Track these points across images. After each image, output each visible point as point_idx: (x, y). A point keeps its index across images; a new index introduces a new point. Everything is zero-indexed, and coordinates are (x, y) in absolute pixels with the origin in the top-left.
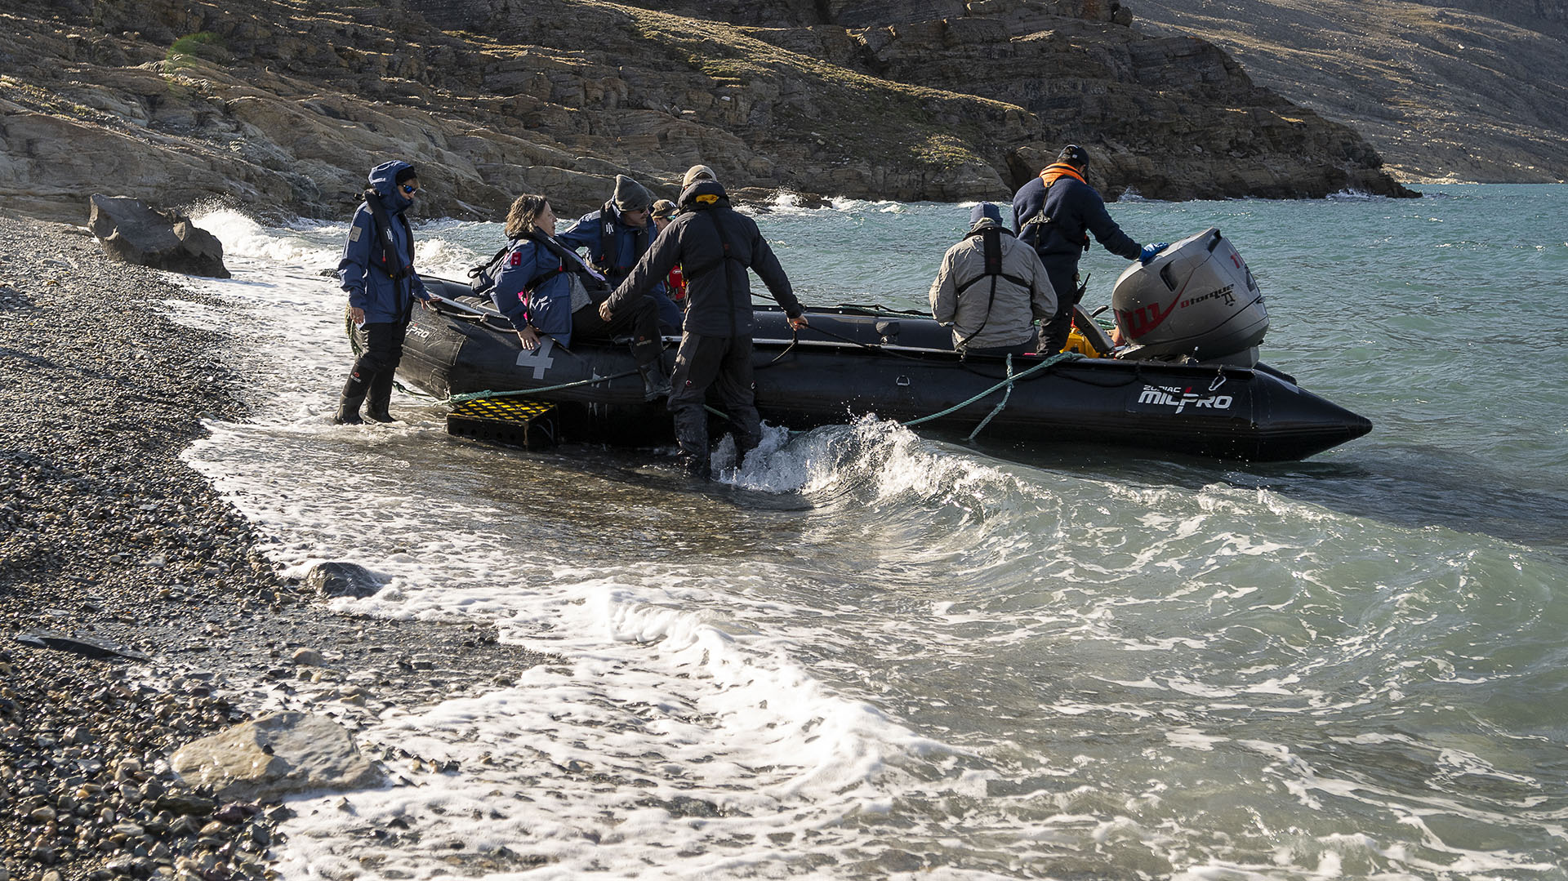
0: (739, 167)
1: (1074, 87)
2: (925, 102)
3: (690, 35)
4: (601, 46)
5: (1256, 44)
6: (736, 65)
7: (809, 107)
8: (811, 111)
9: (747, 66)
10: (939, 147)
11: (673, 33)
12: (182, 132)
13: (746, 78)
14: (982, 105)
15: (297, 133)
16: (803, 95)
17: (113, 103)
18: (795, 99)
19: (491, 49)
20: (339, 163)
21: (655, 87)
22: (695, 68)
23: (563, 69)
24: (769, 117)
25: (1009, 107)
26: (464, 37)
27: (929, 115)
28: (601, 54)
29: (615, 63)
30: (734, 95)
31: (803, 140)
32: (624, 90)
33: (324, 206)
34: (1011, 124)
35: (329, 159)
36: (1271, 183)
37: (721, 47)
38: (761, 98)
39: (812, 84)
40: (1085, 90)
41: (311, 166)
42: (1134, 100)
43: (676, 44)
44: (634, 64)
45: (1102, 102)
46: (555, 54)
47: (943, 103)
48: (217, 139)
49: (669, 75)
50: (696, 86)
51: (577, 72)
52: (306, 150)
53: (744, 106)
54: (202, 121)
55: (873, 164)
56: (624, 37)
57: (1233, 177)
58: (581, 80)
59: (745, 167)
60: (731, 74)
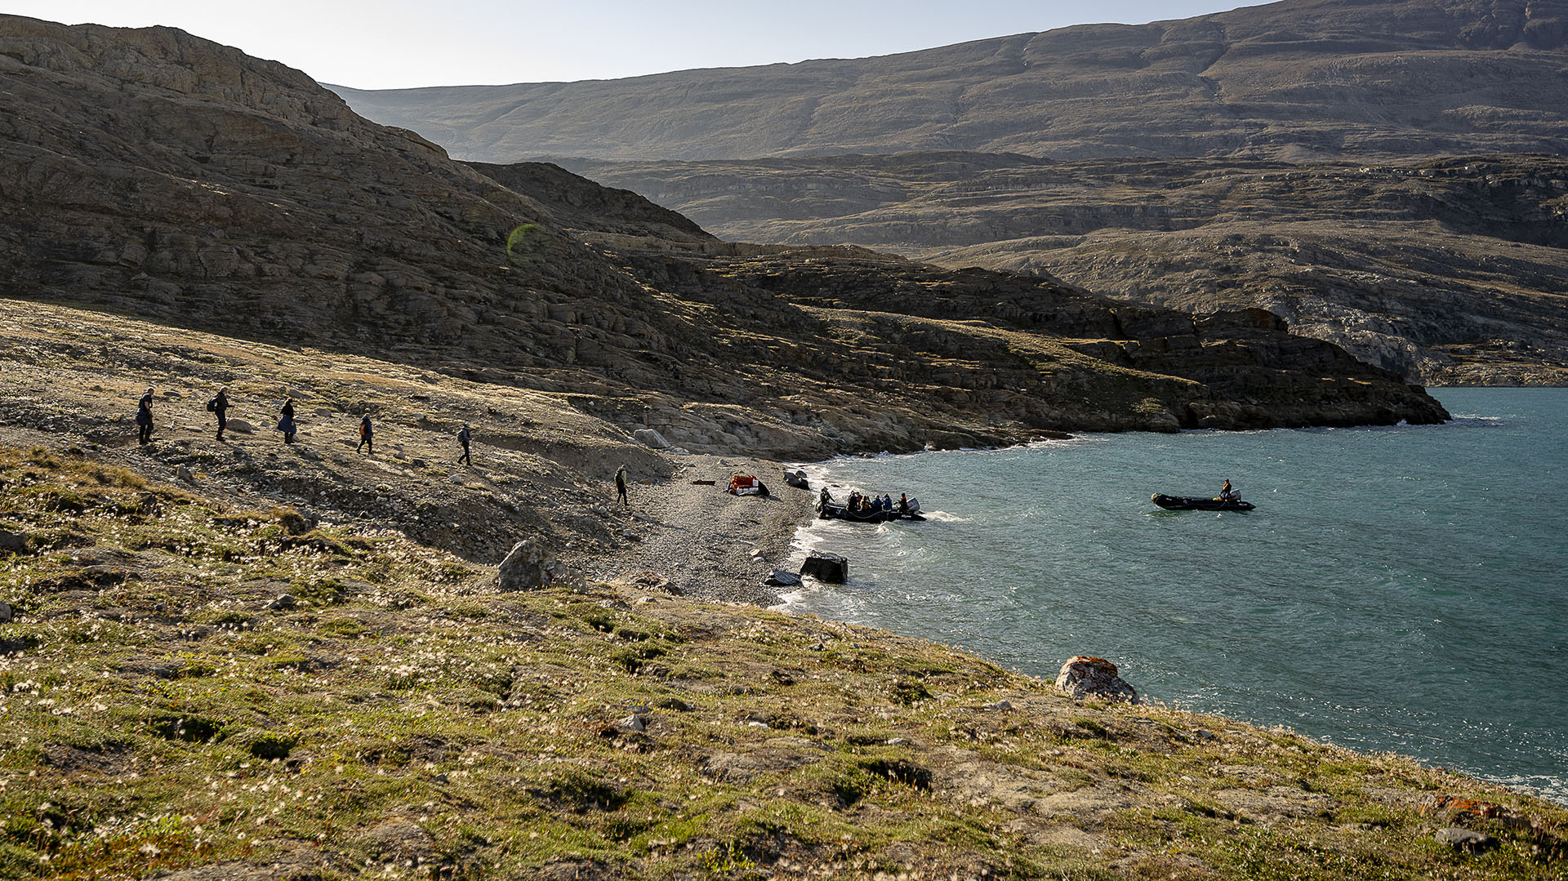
0: (1044, 416)
1: (1232, 370)
2: (1147, 380)
3: (1032, 351)
4: (988, 358)
5: (1515, 290)
6: (1053, 365)
7: (1086, 385)
8: (1086, 386)
9: (1057, 366)
10: (1147, 405)
11: (1025, 350)
12: (803, 424)
13: (1055, 372)
14: (1176, 382)
15: (841, 422)
16: (1083, 378)
17: (780, 414)
18: (1079, 381)
19: (936, 362)
20: (855, 433)
21: (1010, 378)
22: (1032, 367)
23: (968, 371)
24: (1065, 390)
25: (1190, 382)
26: (925, 355)
27: (1146, 388)
28: (987, 363)
29: (992, 366)
30: (1048, 380)
31: (1079, 401)
32: (995, 380)
33: (848, 450)
34: (1191, 391)
35: (851, 431)
36: (1341, 418)
37: (1047, 356)
38: (1062, 381)
39: (1088, 374)
40: (1237, 372)
41: (845, 434)
42: (1266, 376)
43: (1025, 355)
44: (1002, 367)
45: (1246, 378)
46: (965, 363)
47: (1156, 381)
48: (814, 427)
49: (1017, 372)
50: (1030, 376)
51: (974, 372)
52: (843, 428)
53: (1053, 385)
54: (809, 419)
55: (1111, 413)
56: (1000, 353)
57: (1318, 414)
58: (975, 376)
59: (1047, 415)
60: (1049, 370)
